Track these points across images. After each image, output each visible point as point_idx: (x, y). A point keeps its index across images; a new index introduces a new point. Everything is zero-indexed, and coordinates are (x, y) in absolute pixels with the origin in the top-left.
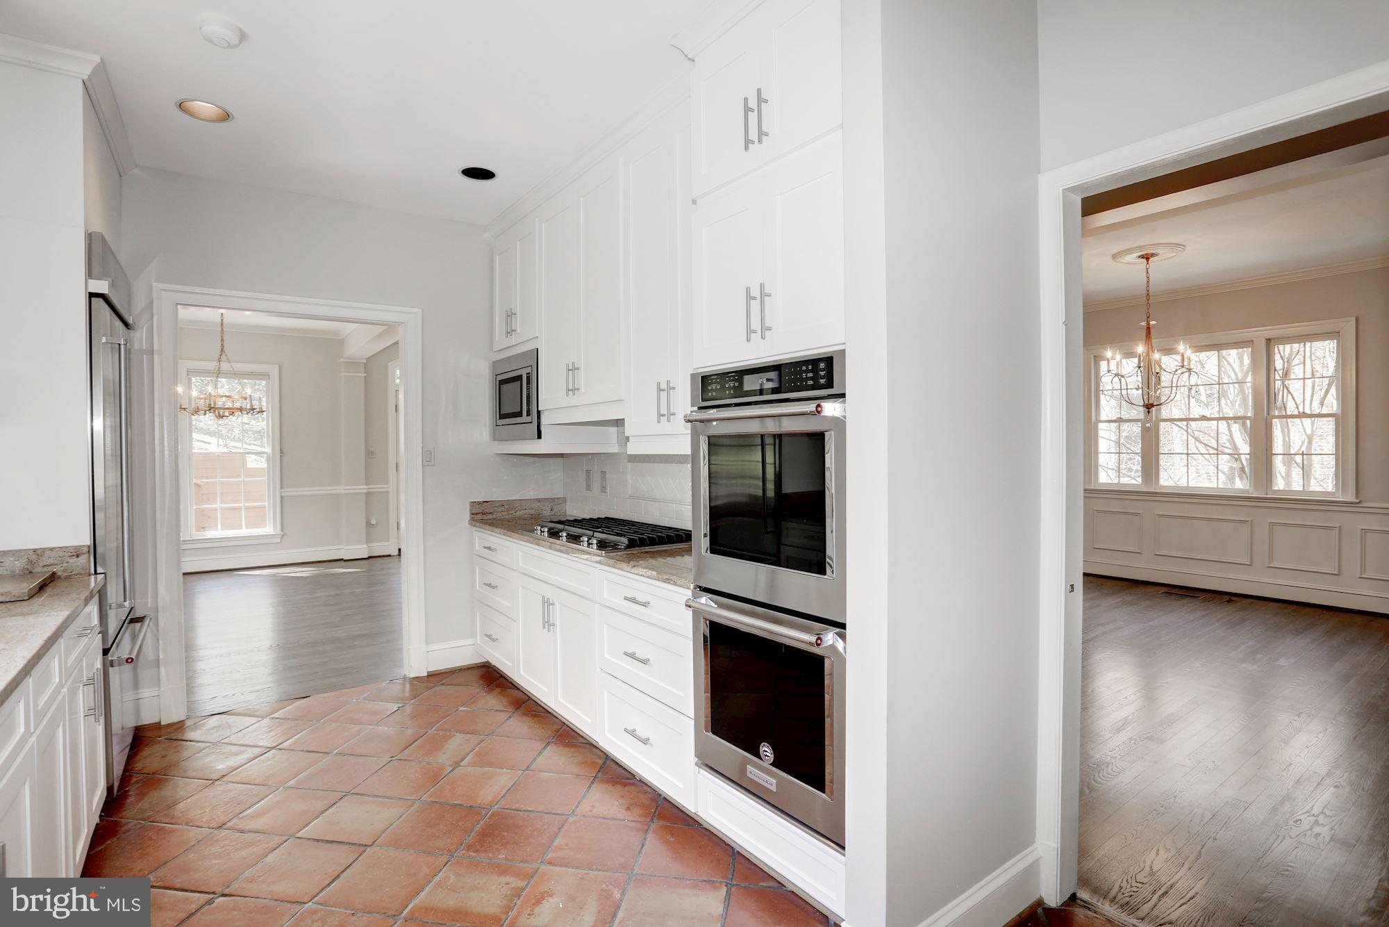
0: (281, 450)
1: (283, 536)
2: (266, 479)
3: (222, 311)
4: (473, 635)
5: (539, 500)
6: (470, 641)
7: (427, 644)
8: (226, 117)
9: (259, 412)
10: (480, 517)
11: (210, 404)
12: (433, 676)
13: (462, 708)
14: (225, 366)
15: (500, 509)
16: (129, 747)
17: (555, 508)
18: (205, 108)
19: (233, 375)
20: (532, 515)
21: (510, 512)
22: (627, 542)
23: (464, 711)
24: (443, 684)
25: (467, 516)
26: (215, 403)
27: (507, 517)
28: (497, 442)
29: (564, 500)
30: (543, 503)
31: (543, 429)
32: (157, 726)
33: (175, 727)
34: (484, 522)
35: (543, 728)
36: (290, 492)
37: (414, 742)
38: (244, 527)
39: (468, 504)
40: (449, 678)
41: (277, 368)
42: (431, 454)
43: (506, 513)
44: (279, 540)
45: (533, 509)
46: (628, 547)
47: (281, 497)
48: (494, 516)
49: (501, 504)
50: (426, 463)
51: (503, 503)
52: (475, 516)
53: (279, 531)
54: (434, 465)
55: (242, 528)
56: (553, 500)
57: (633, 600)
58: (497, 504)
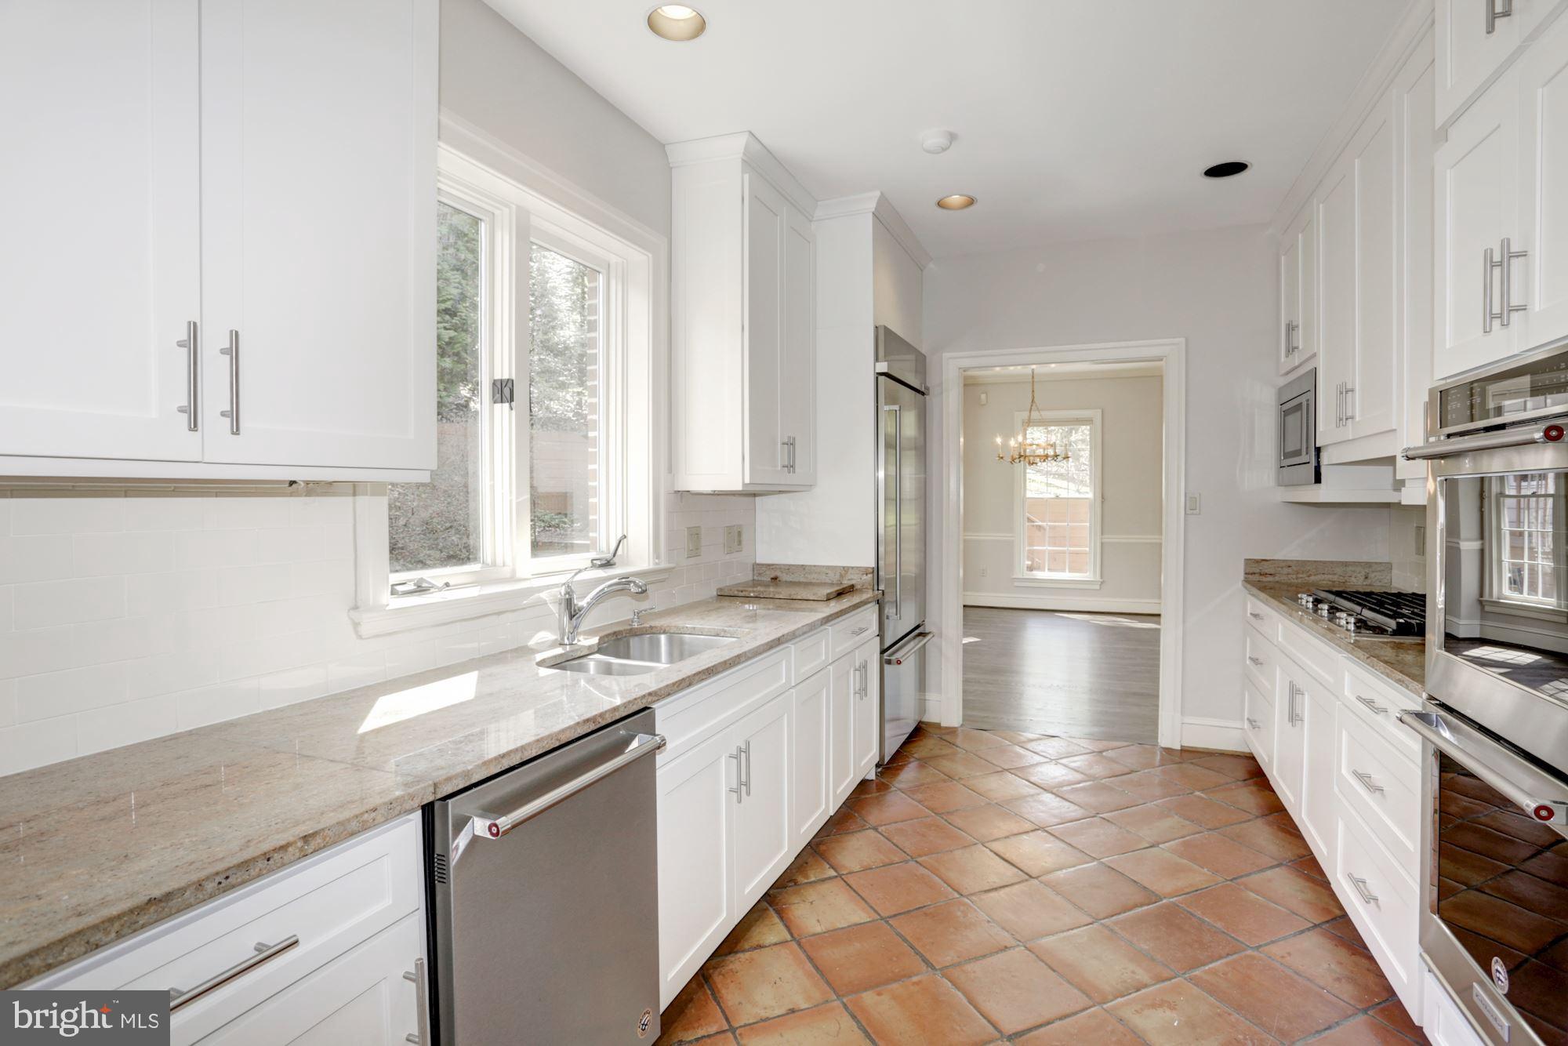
0: (1102, 495)
1: (1102, 583)
2: (1088, 524)
3: (1034, 367)
4: (1242, 719)
5: (1346, 564)
6: (1238, 725)
7: (1183, 713)
8: (971, 202)
9: (1064, 458)
10: (1256, 578)
11: (1020, 453)
12: (1184, 750)
13: (1197, 793)
14: (1035, 415)
15: (1286, 570)
16: (907, 735)
17: (1372, 575)
18: (956, 199)
19: (1044, 423)
20: (1334, 582)
21: (1301, 576)
22: (1394, 627)
23: (1199, 797)
24: (1192, 763)
25: (1242, 576)
26: (1025, 451)
27: (1296, 581)
28: (1282, 488)
29: (1389, 566)
30: (1350, 568)
31: (1323, 470)
32: (937, 726)
33: (948, 731)
34: (1263, 588)
35: (1283, 846)
36: (1110, 539)
37: (1127, 808)
38: (1067, 570)
39: (1243, 562)
40: (1203, 759)
41: (1100, 411)
42: (1196, 501)
43: (1294, 576)
44: (1098, 587)
45: (1335, 574)
46: (1395, 633)
47: (1102, 544)
48: (1277, 578)
49: (1288, 564)
50: (1189, 512)
51: (1290, 564)
52: (1250, 576)
53: (1098, 578)
54: (1200, 514)
55: (1044, 571)
56: (1369, 565)
57: (1369, 703)
58: (1284, 564)
